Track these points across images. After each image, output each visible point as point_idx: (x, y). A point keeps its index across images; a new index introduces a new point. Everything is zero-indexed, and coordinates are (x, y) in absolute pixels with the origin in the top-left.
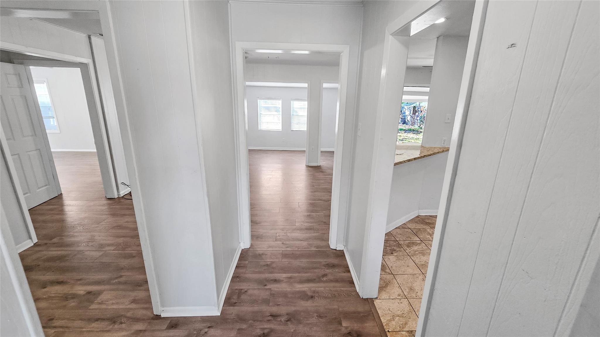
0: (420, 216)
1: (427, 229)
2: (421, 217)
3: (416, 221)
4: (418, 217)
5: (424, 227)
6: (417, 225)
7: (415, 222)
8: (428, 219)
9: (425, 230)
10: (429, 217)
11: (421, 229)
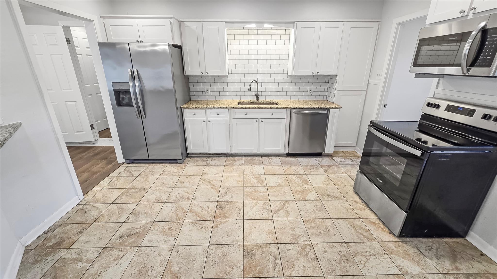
0: (29, 246)
1: (63, 257)
2: (33, 246)
3: (31, 260)
4: (27, 251)
5: (57, 256)
6: (42, 265)
7: (33, 264)
8: (48, 239)
9: (63, 261)
10: (46, 236)
11: (57, 265)
